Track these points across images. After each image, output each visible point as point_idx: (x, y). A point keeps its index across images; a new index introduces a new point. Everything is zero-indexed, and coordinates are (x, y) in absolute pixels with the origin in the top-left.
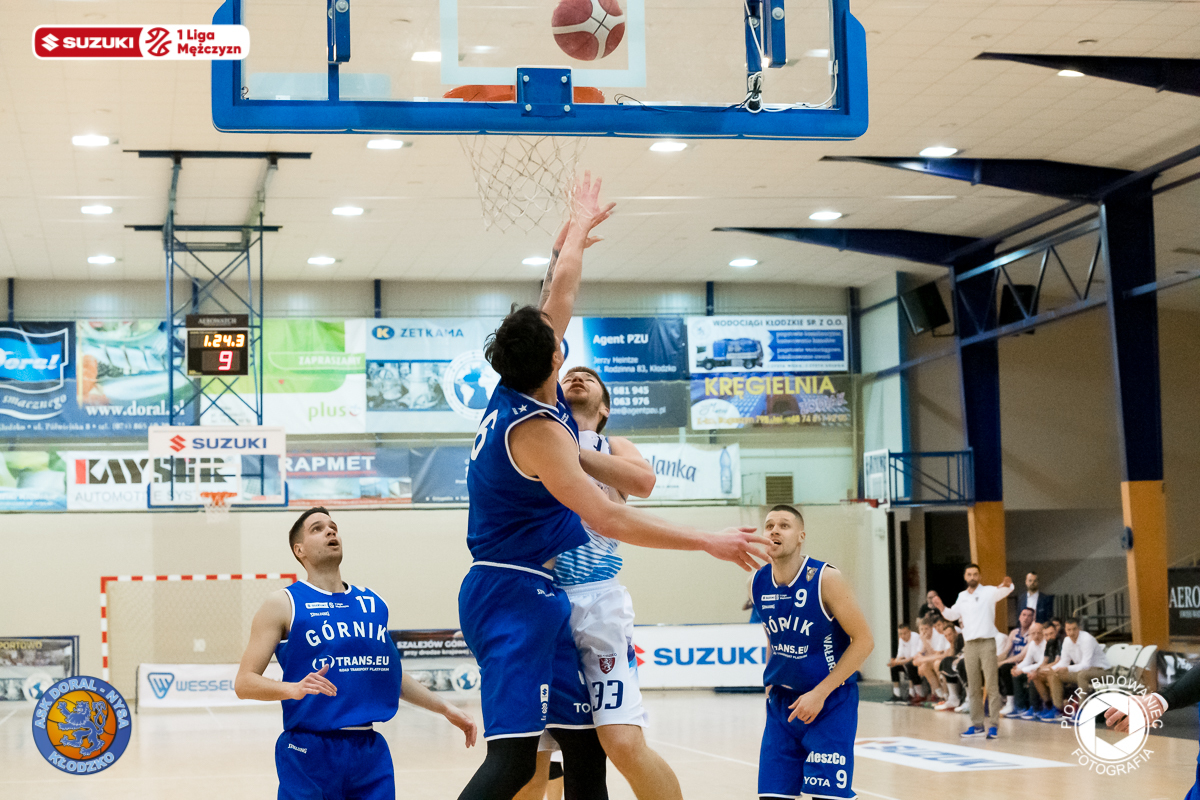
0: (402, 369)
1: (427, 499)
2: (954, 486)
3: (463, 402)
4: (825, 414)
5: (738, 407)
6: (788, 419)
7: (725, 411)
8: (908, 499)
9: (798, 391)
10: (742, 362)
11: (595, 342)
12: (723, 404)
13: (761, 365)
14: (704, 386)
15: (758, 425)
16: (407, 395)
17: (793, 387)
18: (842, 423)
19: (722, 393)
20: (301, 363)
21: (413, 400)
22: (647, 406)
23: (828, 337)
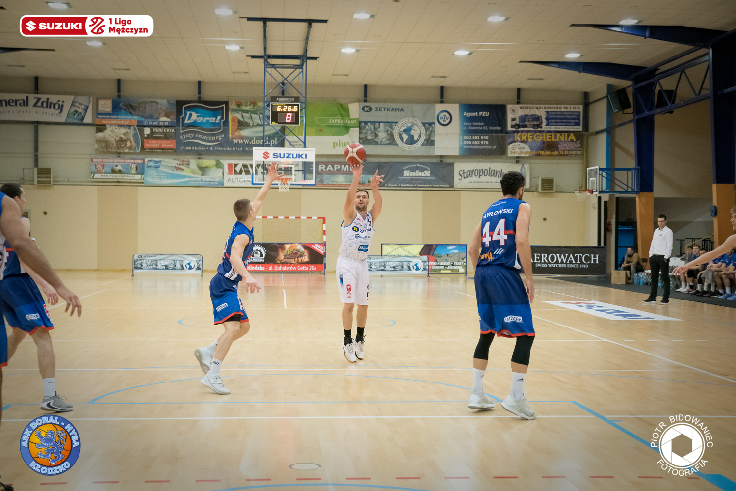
0: (375, 126)
1: (386, 185)
2: (630, 185)
3: (403, 141)
4: (571, 150)
5: (530, 146)
6: (553, 153)
7: (524, 148)
8: (608, 190)
9: (558, 140)
10: (532, 126)
11: (464, 115)
12: (523, 145)
13: (541, 127)
14: (514, 137)
15: (539, 155)
16: (378, 138)
17: (556, 138)
18: (579, 155)
19: (522, 140)
20: (330, 122)
21: (380, 140)
22: (487, 145)
23: (573, 115)
